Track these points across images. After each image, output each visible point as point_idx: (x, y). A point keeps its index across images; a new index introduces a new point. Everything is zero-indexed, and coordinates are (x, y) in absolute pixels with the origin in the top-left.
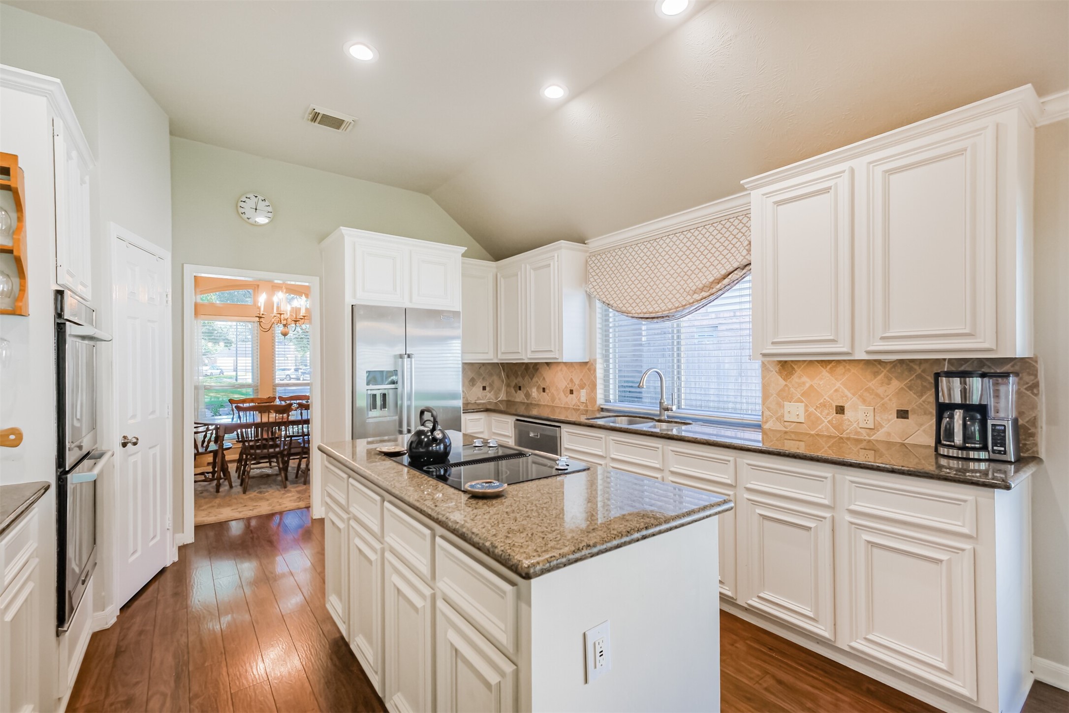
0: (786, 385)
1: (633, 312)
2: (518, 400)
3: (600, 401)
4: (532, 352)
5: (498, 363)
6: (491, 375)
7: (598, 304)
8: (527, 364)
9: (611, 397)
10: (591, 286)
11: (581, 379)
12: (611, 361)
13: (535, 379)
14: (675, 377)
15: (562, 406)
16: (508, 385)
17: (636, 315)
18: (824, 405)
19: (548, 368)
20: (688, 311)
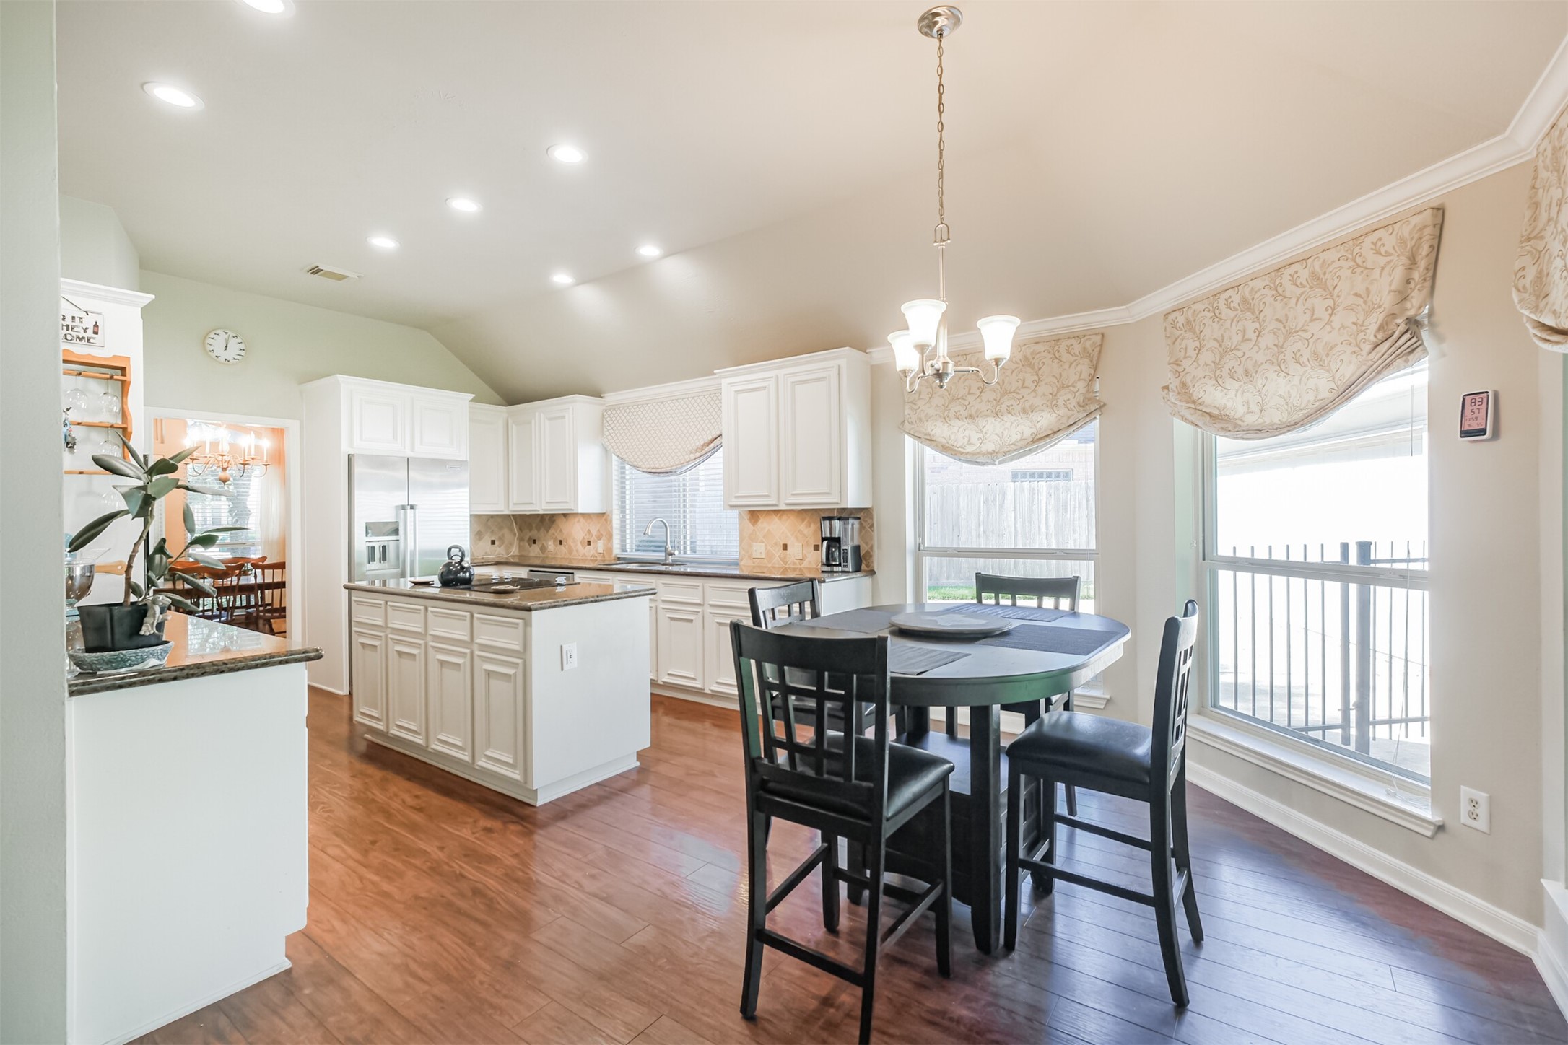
0: (754, 530)
1: (643, 466)
2: (532, 554)
3: (617, 551)
4: (547, 503)
5: (509, 515)
6: (501, 528)
7: (614, 457)
8: (542, 516)
9: (628, 546)
10: (606, 440)
11: (599, 530)
12: (628, 512)
13: (551, 532)
14: (682, 526)
15: (580, 558)
16: (521, 539)
17: (645, 470)
18: (775, 544)
19: (565, 520)
20: (686, 468)
